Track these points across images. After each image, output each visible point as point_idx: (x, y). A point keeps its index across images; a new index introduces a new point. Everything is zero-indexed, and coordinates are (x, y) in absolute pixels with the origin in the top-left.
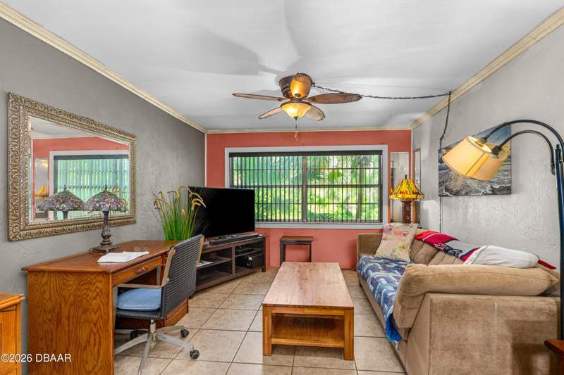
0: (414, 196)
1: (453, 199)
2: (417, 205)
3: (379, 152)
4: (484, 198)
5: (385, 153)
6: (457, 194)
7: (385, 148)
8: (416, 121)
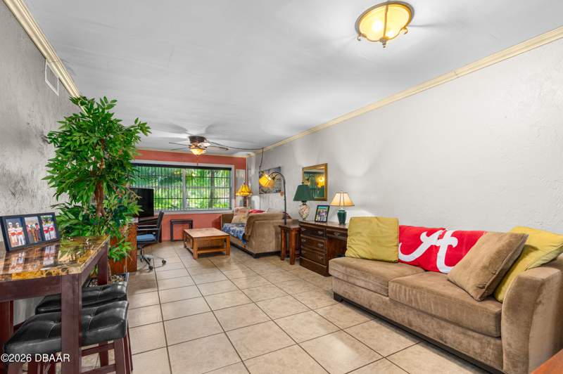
0: (248, 194)
1: (265, 195)
2: (250, 199)
3: (230, 169)
4: (274, 194)
5: (233, 169)
6: (266, 193)
7: (233, 167)
8: (249, 155)
